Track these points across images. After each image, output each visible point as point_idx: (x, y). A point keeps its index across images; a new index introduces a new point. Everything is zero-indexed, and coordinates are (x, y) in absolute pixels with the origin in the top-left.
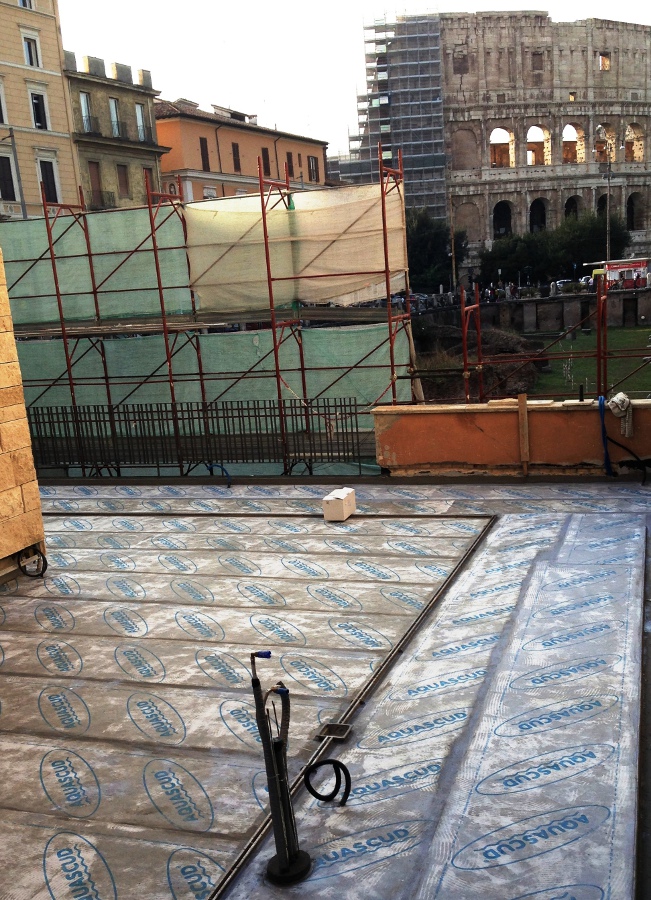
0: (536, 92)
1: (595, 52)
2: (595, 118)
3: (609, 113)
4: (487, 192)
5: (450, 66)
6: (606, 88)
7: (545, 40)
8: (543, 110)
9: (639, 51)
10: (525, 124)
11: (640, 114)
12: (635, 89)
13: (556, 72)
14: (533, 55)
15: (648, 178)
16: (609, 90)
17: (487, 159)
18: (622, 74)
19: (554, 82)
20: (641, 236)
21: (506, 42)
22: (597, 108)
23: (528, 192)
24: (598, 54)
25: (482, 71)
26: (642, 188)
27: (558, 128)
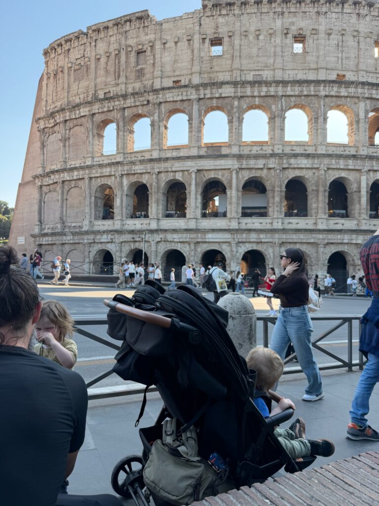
0: (137, 85)
1: (204, 39)
2: (201, 102)
3: (217, 95)
4: (86, 177)
5: (72, 76)
6: (216, 72)
7: (148, 37)
8: (141, 99)
9: (265, 33)
10: (126, 114)
11: (263, 94)
12: (259, 70)
13: (158, 64)
14: (139, 53)
15: (272, 160)
16: (221, 74)
17: (93, 148)
18: (240, 56)
19: (155, 73)
20: (264, 224)
21: (114, 47)
22: (202, 92)
23: (122, 175)
24: (207, 41)
25: (92, 76)
26: (265, 171)
27: (156, 115)
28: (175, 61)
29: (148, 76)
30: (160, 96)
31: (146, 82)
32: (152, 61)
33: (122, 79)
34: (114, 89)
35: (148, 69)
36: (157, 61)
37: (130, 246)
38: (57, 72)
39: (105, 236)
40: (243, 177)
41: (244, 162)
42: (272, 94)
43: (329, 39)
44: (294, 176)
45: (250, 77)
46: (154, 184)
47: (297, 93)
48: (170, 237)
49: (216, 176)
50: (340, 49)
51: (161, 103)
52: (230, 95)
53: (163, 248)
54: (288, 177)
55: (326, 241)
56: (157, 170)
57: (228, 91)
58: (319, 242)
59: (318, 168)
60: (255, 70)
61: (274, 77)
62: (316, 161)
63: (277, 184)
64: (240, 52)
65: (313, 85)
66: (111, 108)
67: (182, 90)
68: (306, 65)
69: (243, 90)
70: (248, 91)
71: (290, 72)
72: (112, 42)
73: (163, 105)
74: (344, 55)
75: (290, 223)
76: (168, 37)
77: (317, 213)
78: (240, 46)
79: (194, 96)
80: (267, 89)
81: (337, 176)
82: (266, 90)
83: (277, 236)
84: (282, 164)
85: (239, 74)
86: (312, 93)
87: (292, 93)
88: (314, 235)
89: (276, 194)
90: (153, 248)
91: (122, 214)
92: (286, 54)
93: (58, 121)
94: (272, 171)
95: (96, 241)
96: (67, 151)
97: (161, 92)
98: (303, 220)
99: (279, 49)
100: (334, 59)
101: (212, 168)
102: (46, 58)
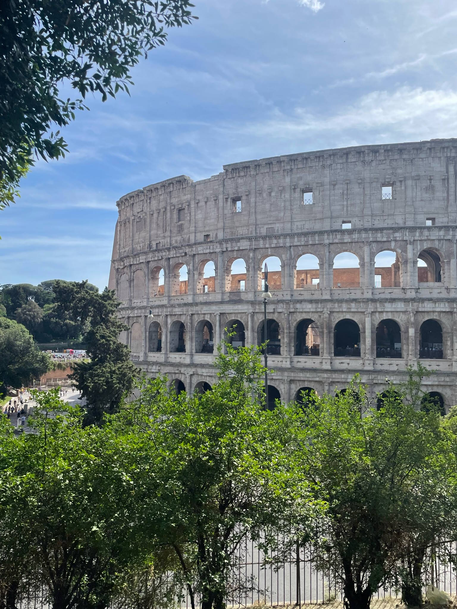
0: (179, 238)
1: (227, 198)
2: (225, 254)
3: (236, 248)
4: (143, 315)
5: (135, 227)
6: (237, 227)
7: (185, 197)
8: (181, 251)
9: (276, 189)
10: (171, 263)
11: (273, 246)
12: (271, 224)
13: (193, 222)
14: (180, 210)
15: (281, 305)
16: (240, 229)
17: (148, 291)
18: (255, 212)
19: (191, 228)
20: (276, 362)
21: (162, 204)
22: (224, 246)
23: (167, 316)
24: (229, 200)
25: (148, 229)
26: (276, 314)
27: (191, 265)
28: (206, 218)
29: (186, 231)
30: (194, 249)
31: (185, 236)
32: (188, 218)
33: (168, 234)
34: (163, 240)
35: (186, 225)
36: (193, 218)
37: (172, 376)
38: (125, 222)
39: (154, 367)
40: (258, 320)
41: (257, 307)
42: (281, 245)
43: (334, 189)
44: (302, 318)
45: (263, 231)
46: (189, 324)
47: (303, 243)
48: (200, 371)
49: (236, 318)
50: (345, 197)
51: (194, 255)
52: (246, 248)
53: (195, 380)
54: (296, 320)
55: (331, 380)
56: (190, 313)
57: (244, 244)
58: (324, 380)
59: (322, 312)
60: (268, 224)
61: (284, 229)
62: (320, 306)
63: (285, 326)
64: (255, 209)
65: (317, 235)
66: (160, 258)
67: (209, 244)
68: (313, 215)
69: (257, 243)
70: (261, 244)
71: (298, 224)
72: (161, 200)
73: (197, 256)
74: (349, 202)
75: (298, 362)
76: (200, 198)
77: (323, 353)
78: (256, 203)
79: (218, 250)
80: (278, 242)
81: (342, 318)
82: (276, 242)
83: (286, 374)
84: (289, 309)
85: (254, 229)
86: (317, 242)
87: (299, 244)
88: (319, 374)
89: (285, 335)
90: (188, 381)
91: (167, 348)
92: (295, 207)
93: (126, 265)
94: (282, 314)
95: (149, 370)
96: (132, 291)
97: (194, 246)
98: (311, 360)
99: (288, 204)
100: (338, 207)
101: (232, 311)
102: (119, 208)
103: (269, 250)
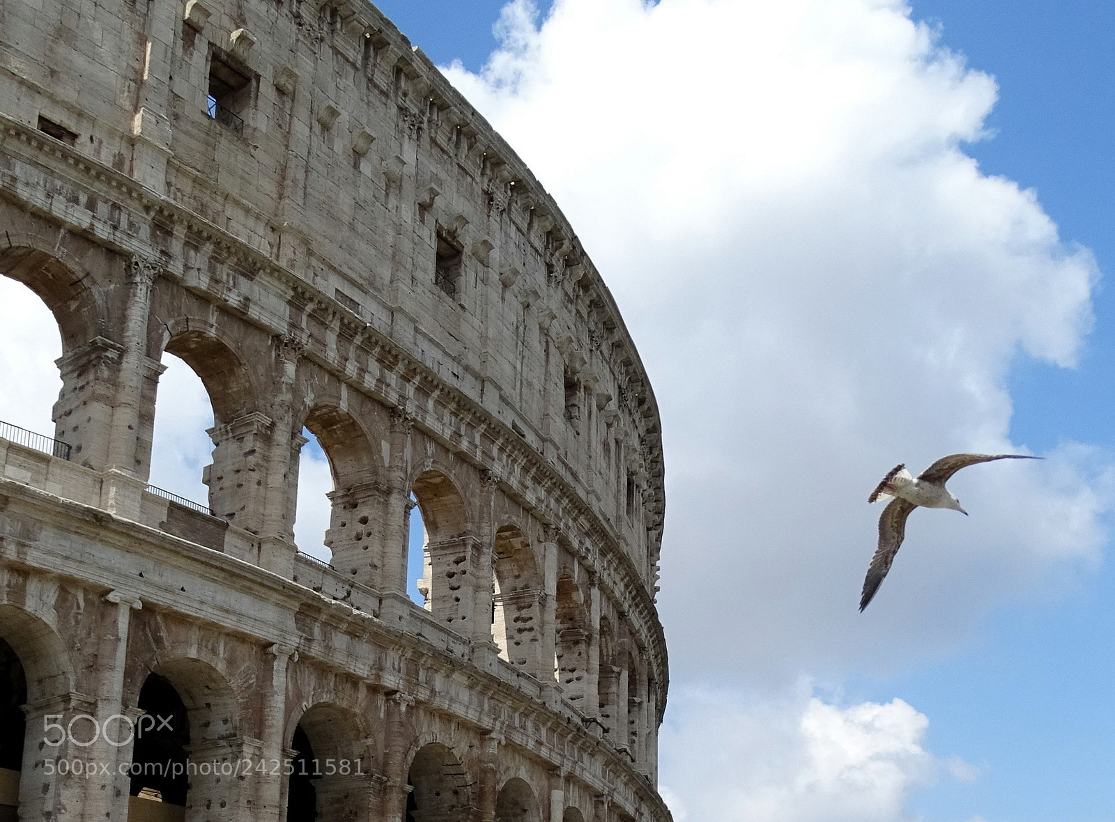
2: (166, 293)
9: (375, 158)
11: (369, 383)
18: (305, 191)
22: (178, 249)
28: (63, 33)
41: (319, 634)
42: (393, 398)
43: (503, 299)
45: (329, 292)
47: (447, 434)
50: (520, 348)
52: (273, 325)
57: (269, 304)
60: (345, 277)
61: (393, 334)
64: (307, 176)
65: (482, 428)
68: (460, 347)
69: (316, 331)
70: (331, 345)
71: (424, 345)
74: (525, 372)
78: (309, 152)
80: (383, 372)
82: (379, 375)
86: (479, 457)
100: (509, 371)
103: (344, 392)
